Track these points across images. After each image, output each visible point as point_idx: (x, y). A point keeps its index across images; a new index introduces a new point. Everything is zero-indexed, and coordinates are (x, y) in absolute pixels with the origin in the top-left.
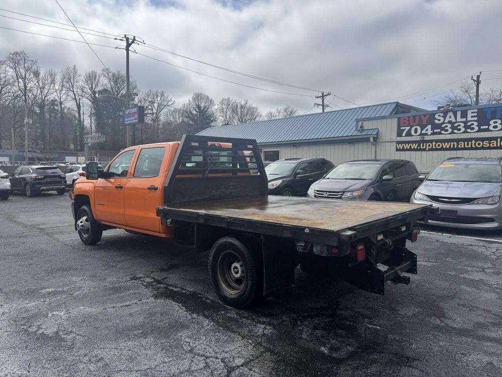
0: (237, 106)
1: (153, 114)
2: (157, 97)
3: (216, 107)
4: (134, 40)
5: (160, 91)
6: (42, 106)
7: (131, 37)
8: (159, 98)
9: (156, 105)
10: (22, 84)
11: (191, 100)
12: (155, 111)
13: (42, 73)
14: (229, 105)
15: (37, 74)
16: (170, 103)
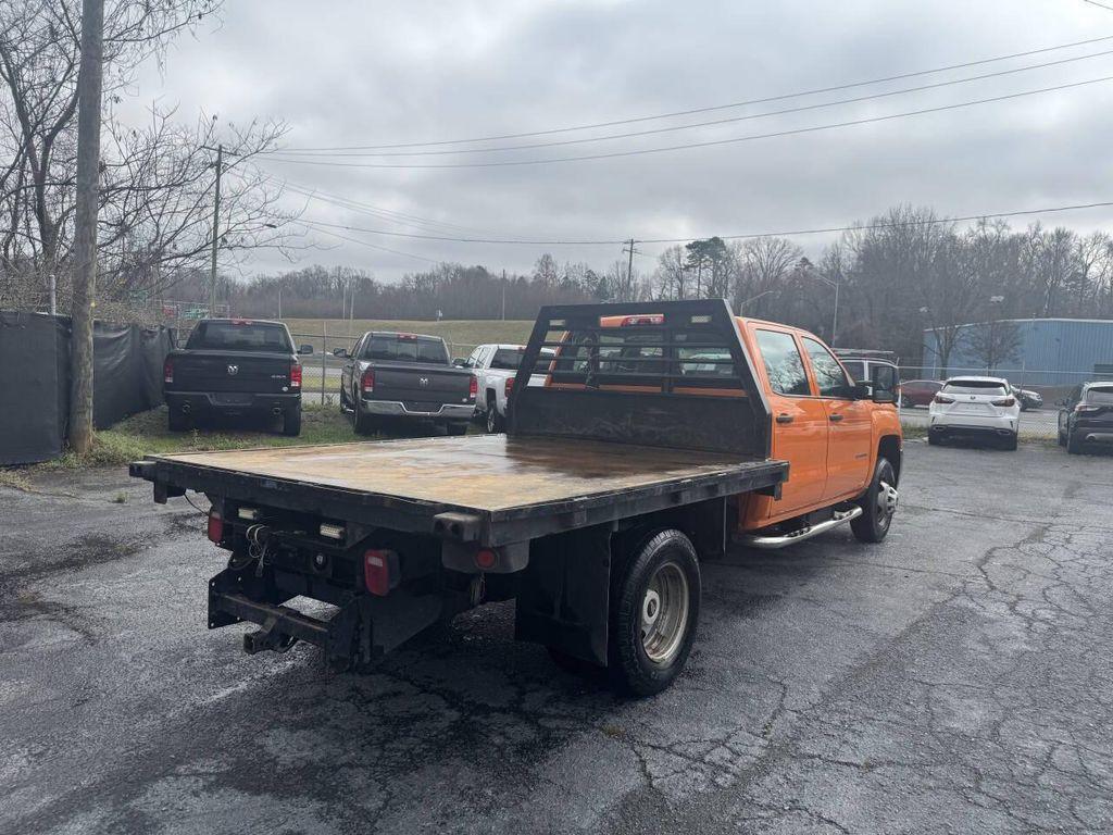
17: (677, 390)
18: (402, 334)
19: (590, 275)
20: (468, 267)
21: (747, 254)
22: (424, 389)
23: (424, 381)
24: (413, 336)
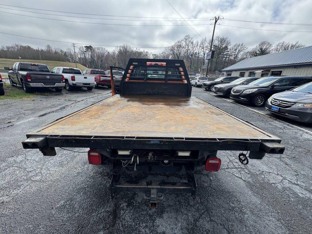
0: (289, 46)
1: (235, 55)
2: (239, 47)
3: (272, 48)
4: (219, 18)
5: (241, 44)
6: (192, 55)
7: (217, 17)
8: (240, 47)
9: (238, 50)
10: (187, 48)
11: (258, 46)
12: (236, 53)
13: (194, 42)
14: (283, 46)
15: (192, 43)
16: (245, 49)
17: (169, 82)
18: (33, 64)
19: (61, 51)
20: (24, 46)
21: (97, 50)
22: (49, 79)
23: (48, 77)
24: (36, 64)
